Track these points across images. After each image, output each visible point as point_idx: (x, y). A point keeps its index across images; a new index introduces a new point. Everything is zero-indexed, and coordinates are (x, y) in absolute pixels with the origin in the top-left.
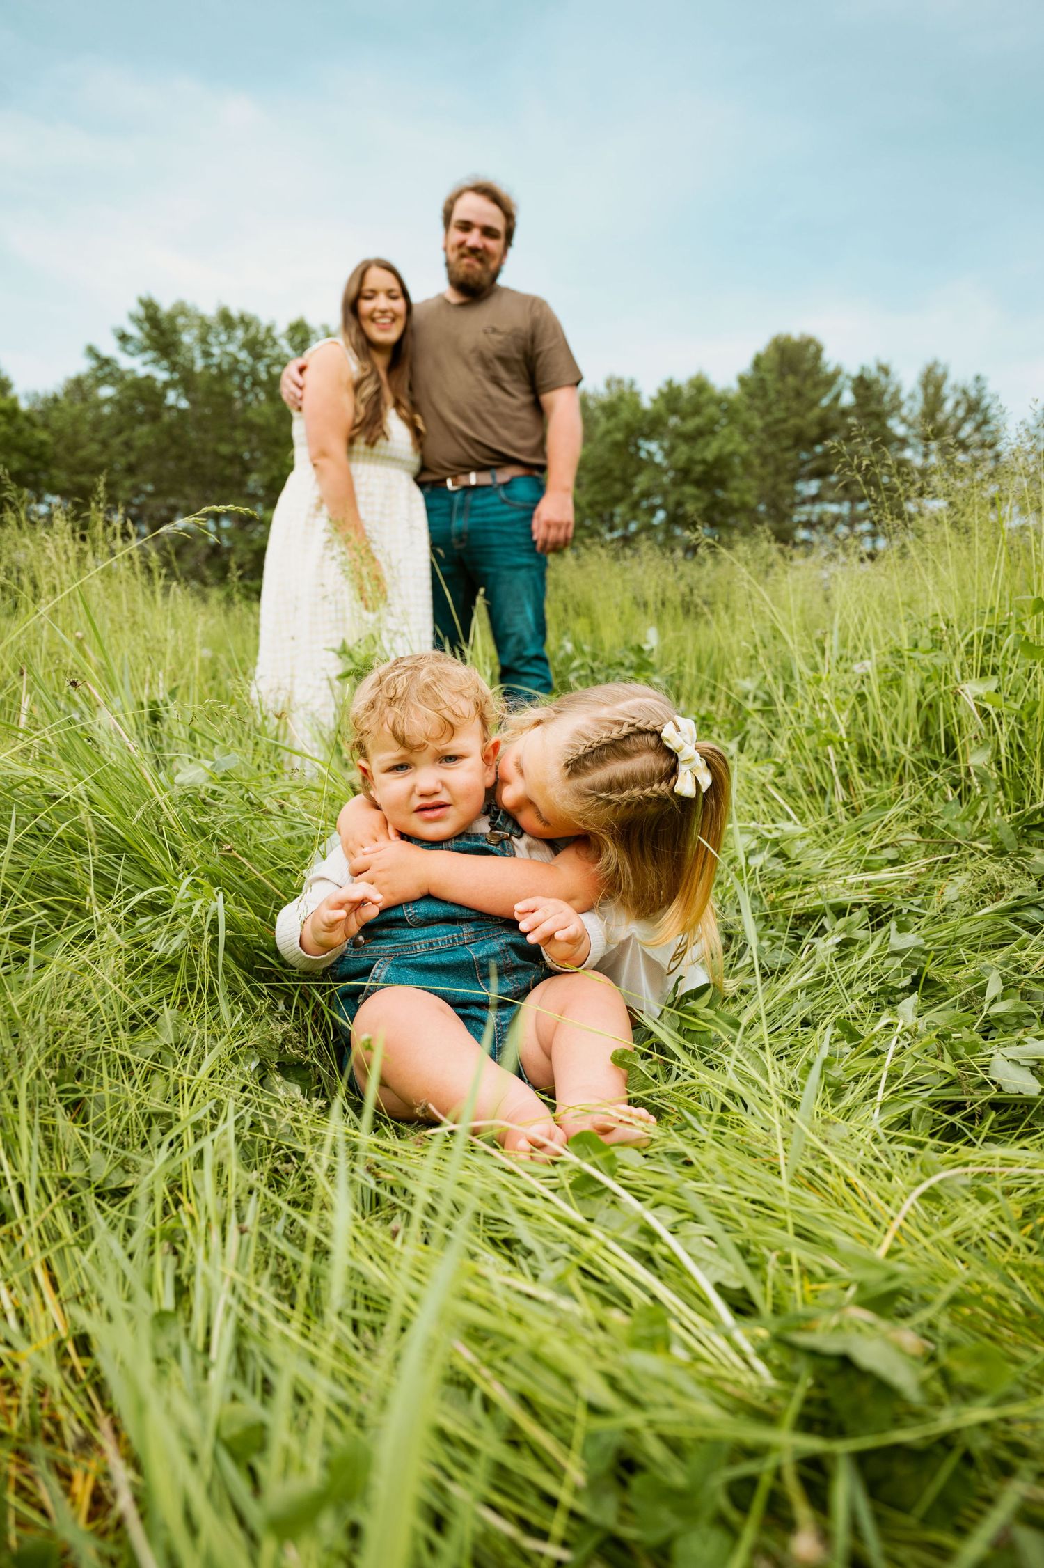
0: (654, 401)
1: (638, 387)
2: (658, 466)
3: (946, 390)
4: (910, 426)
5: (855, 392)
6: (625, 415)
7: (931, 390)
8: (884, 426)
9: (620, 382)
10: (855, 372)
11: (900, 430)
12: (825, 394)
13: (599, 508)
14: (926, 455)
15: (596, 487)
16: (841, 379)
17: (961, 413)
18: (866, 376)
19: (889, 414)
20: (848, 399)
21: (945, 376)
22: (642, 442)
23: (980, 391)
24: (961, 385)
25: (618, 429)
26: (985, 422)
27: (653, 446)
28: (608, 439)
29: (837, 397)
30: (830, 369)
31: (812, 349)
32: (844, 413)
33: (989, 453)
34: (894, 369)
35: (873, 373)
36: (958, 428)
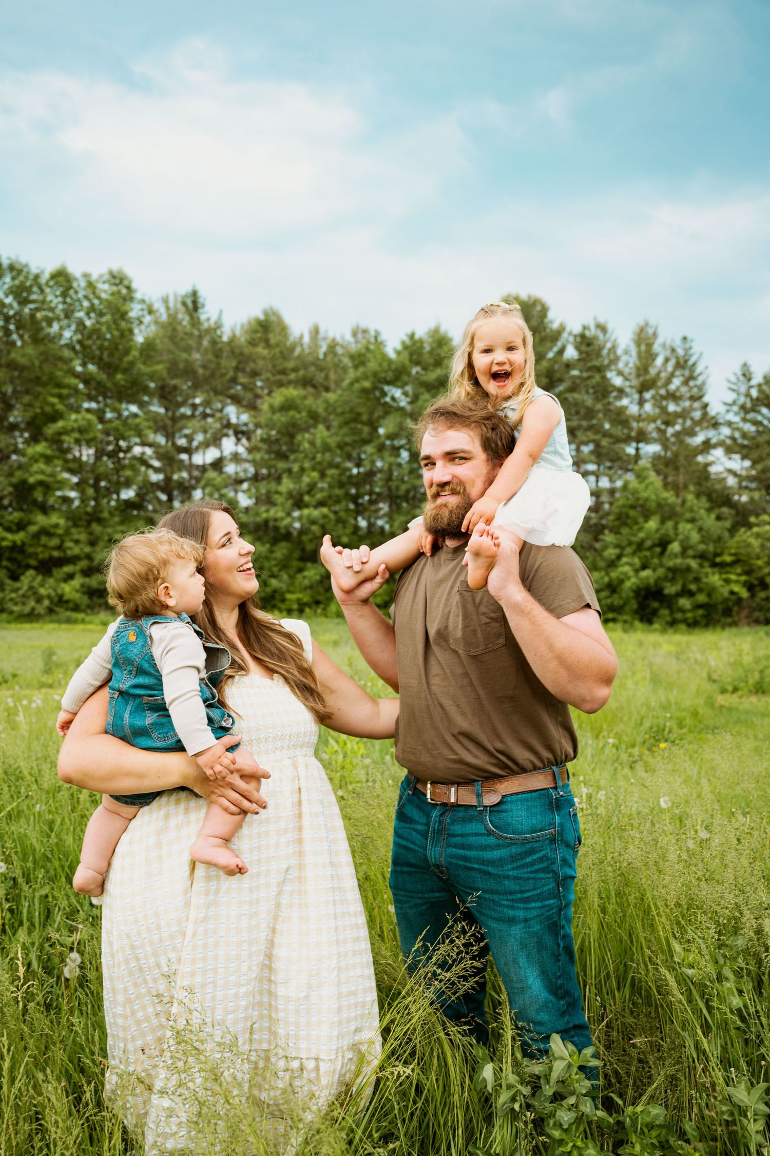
0: (398, 353)
1: (383, 337)
2: (402, 409)
3: (656, 348)
4: (627, 379)
5: (577, 348)
6: (372, 365)
7: (643, 348)
8: (604, 378)
9: (365, 331)
10: (577, 330)
11: (617, 381)
12: (551, 349)
13: (348, 449)
14: (641, 403)
15: (345, 430)
16: (565, 335)
17: (670, 368)
18: (587, 333)
19: (608, 367)
20: (571, 353)
21: (655, 335)
22: (386, 388)
23: (687, 350)
24: (668, 343)
25: (366, 377)
26: (692, 378)
27: (398, 393)
28: (357, 386)
29: (561, 351)
30: (555, 326)
31: (539, 308)
32: (568, 366)
33: (697, 405)
34: (610, 327)
35: (592, 332)
36: (669, 381)
